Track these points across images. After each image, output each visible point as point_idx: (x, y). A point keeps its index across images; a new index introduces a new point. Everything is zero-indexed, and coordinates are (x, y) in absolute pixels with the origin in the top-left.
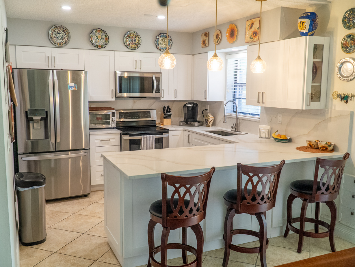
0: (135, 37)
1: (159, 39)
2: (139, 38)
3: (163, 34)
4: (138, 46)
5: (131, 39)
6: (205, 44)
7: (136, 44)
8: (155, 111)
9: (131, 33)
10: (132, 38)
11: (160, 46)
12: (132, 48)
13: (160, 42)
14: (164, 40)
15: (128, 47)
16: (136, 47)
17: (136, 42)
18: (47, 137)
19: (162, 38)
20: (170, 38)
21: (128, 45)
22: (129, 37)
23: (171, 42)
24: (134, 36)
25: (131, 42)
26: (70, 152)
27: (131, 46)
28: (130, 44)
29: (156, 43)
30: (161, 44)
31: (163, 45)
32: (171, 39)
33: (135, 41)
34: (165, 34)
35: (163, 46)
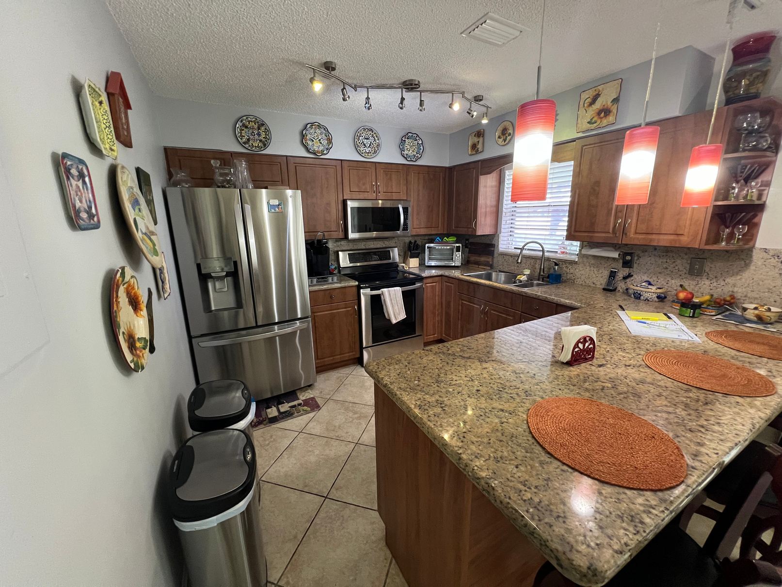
0: (259, 129)
1: (405, 141)
2: (266, 129)
3: (412, 134)
4: (265, 145)
5: (251, 131)
6: (476, 149)
7: (261, 141)
8: (396, 250)
9: (249, 119)
10: (253, 129)
11: (406, 152)
12: (254, 148)
13: (407, 146)
14: (412, 144)
15: (247, 146)
16: (261, 147)
17: (261, 138)
18: (239, 304)
19: (410, 141)
20: (420, 142)
21: (245, 143)
22: (246, 127)
23: (422, 148)
24: (256, 126)
25: (252, 137)
26: (276, 327)
27: (252, 144)
28: (248, 140)
29: (401, 147)
30: (408, 150)
31: (411, 151)
32: (422, 144)
33: (259, 135)
34: (414, 135)
35: (410, 153)
